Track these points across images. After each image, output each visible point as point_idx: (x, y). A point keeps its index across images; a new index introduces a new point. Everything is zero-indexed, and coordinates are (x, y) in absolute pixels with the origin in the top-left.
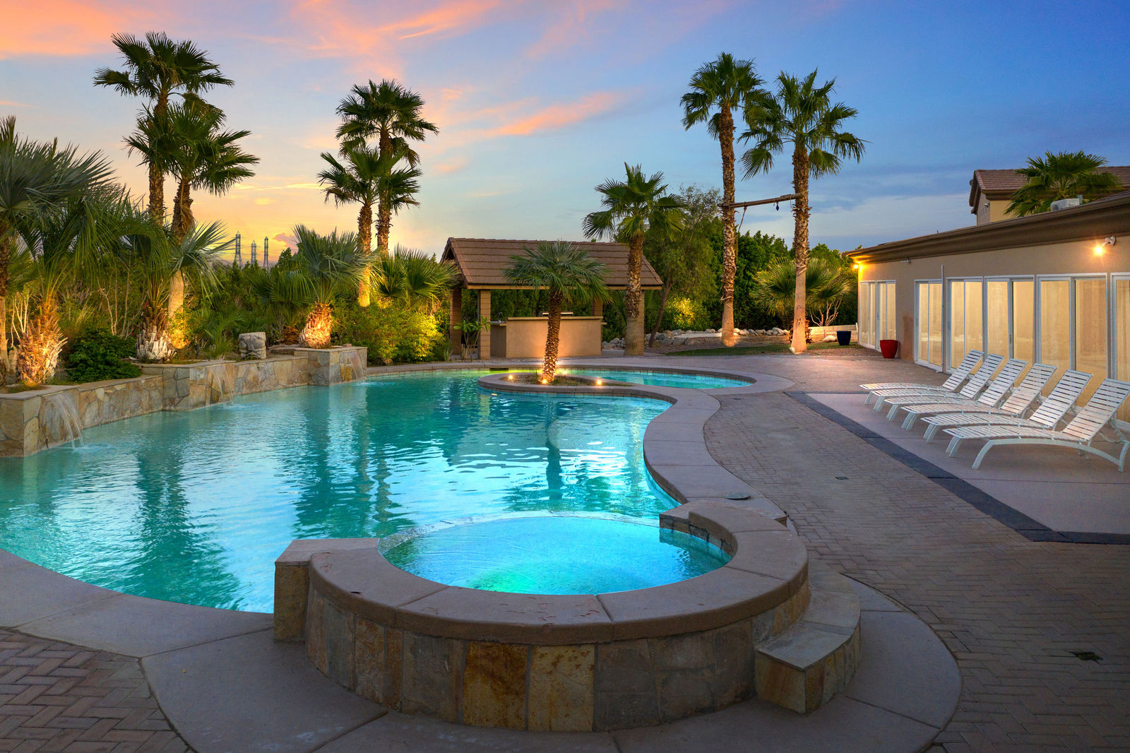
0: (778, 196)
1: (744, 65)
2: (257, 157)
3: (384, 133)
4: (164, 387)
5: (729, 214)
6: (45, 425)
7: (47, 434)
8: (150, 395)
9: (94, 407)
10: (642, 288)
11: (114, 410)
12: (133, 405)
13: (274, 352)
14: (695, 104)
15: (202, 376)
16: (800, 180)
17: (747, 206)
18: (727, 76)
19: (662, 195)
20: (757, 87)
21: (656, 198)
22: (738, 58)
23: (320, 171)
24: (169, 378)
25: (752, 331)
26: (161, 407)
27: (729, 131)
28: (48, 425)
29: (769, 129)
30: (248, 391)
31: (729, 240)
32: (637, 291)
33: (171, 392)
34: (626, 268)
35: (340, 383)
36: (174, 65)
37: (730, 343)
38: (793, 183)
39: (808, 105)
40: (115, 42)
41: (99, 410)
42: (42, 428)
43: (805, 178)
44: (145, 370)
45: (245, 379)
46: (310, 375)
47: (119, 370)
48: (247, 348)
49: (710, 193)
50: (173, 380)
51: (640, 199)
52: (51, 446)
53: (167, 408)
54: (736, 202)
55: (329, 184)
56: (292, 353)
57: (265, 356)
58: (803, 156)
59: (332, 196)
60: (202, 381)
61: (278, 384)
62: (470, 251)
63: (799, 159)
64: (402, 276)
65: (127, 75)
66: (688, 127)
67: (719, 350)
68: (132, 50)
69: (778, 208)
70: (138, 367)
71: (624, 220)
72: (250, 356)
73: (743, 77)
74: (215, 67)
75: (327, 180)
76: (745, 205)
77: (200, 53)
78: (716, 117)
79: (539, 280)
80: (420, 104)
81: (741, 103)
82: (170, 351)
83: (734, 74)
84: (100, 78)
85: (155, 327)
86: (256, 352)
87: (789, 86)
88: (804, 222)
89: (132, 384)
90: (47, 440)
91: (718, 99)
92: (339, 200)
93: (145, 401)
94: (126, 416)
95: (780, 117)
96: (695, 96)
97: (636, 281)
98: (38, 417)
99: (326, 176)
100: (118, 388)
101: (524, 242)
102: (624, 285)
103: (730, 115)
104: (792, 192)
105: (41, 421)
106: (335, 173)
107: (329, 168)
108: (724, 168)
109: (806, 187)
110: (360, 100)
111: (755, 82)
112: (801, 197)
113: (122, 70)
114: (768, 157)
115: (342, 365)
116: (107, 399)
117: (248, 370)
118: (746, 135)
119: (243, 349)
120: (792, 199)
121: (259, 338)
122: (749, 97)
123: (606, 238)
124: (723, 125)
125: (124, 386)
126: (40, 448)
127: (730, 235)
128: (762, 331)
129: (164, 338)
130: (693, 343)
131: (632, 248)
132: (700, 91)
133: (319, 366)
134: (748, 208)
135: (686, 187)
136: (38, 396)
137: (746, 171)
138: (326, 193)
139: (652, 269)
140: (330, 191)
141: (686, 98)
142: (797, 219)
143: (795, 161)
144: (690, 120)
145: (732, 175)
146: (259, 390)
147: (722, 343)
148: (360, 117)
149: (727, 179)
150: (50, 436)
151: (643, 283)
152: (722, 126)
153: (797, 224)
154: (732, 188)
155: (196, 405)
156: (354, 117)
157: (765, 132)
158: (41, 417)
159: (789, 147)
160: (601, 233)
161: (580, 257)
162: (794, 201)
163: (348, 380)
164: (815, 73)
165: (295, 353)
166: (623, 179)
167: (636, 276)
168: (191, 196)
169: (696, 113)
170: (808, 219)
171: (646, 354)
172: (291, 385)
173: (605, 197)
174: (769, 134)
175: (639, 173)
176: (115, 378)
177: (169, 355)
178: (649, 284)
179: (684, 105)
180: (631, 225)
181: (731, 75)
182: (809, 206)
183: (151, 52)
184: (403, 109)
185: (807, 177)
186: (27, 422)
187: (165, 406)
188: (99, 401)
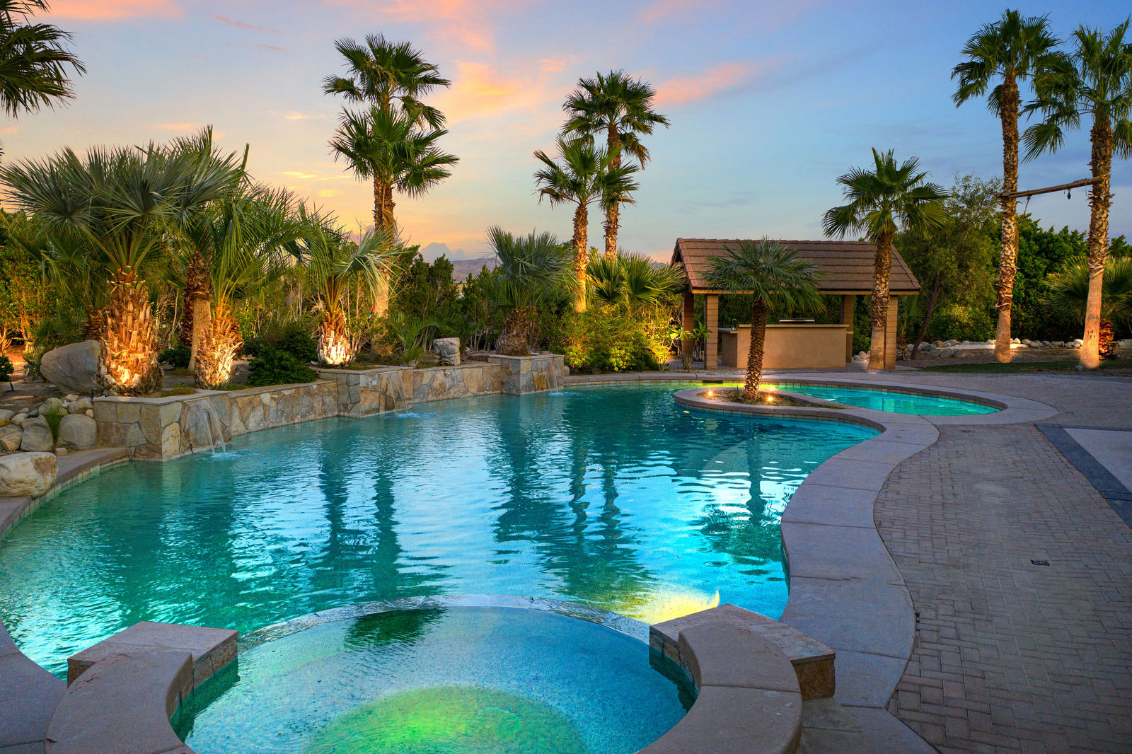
0: (1070, 182)
1: (1035, 23)
2: (457, 156)
3: (612, 129)
4: (338, 392)
5: (1009, 205)
6: (188, 430)
7: (191, 438)
8: (323, 401)
9: (259, 412)
10: (893, 293)
11: (282, 415)
12: (304, 410)
13: (471, 358)
14: (972, 74)
15: (375, 383)
16: (1099, 160)
17: (1031, 195)
18: (1013, 38)
19: (918, 185)
20: (1051, 50)
21: (910, 189)
22: (1027, 15)
23: (536, 170)
24: (342, 384)
25: (1047, 343)
26: (337, 413)
27: (1013, 105)
28: (192, 430)
29: (1061, 98)
30: (434, 398)
31: (1008, 236)
32: (884, 297)
33: (344, 398)
34: (873, 269)
35: (533, 392)
36: (392, 68)
37: (1005, 359)
38: (1090, 164)
39: (1111, 65)
40: (338, 49)
41: (265, 414)
42: (185, 433)
43: (1106, 159)
44: (322, 375)
45: (430, 386)
46: (502, 383)
47: (293, 375)
48: (440, 354)
49: (991, 182)
50: (346, 386)
51: (889, 191)
52: (196, 450)
53: (342, 414)
54: (1019, 190)
55: (545, 184)
56: (485, 359)
57: (459, 362)
58: (1105, 130)
59: (547, 196)
60: (374, 389)
61: (467, 391)
62: (699, 252)
63: (1099, 134)
64: (622, 279)
65: (352, 81)
66: (958, 105)
67: (990, 365)
68: (354, 56)
69: (1069, 196)
70: (315, 371)
71: (869, 214)
72: (443, 362)
73: (1033, 38)
74: (433, 68)
75: (544, 180)
76: (1029, 194)
77: (415, 53)
78: (999, 91)
79: (735, 285)
80: (651, 95)
81: (1031, 71)
82: (348, 357)
83: (1022, 35)
84: (329, 86)
85: (333, 332)
86: (448, 358)
87: (1089, 44)
88: (1103, 213)
89: (302, 389)
90: (191, 445)
91: (1001, 68)
92: (554, 201)
93: (318, 406)
94: (296, 421)
95: (1076, 83)
96: (972, 65)
97: (883, 285)
98: (179, 422)
99: (542, 176)
100: (286, 393)
101: (726, 242)
102: (869, 290)
103: (1016, 86)
104: (1090, 175)
105: (183, 426)
106: (552, 172)
107: (545, 168)
108: (1005, 150)
109: (1108, 170)
110: (586, 95)
111: (1049, 43)
112: (1100, 181)
113: (347, 77)
114: (1057, 135)
115: (535, 374)
116: (274, 404)
117: (434, 376)
118: (1031, 108)
119: (437, 354)
120: (1088, 184)
121: (451, 344)
122: (1041, 62)
123: (853, 235)
124: (1006, 98)
125: (293, 391)
126: (183, 453)
127: (1009, 231)
128: (1059, 343)
129: (342, 343)
130: (964, 355)
131: (879, 248)
132: (977, 60)
133: (510, 374)
134: (1032, 197)
135: (962, 175)
136: (177, 401)
137: (1027, 152)
138: (540, 193)
139: (909, 271)
140: (543, 191)
141: (959, 69)
142: (1094, 209)
143: (1094, 137)
144: (963, 94)
145: (1015, 159)
146: (446, 397)
147: (995, 357)
148: (588, 113)
149: (1008, 164)
150: (195, 441)
151: (892, 288)
152: (1005, 101)
153: (1093, 216)
154: (1014, 174)
155: (368, 412)
156: (581, 113)
157: (1054, 103)
158: (182, 422)
159: (1087, 121)
160: (844, 232)
161: (786, 258)
162: (1090, 187)
163: (542, 389)
164: (1127, 23)
165: (489, 359)
166: (871, 168)
167: (883, 280)
168: (394, 200)
169: (972, 85)
170: (1109, 209)
171: (897, 367)
172: (482, 393)
173: (848, 189)
174: (1060, 105)
175: (891, 160)
176: (289, 382)
177: (347, 360)
178: (904, 288)
179: (958, 77)
180: (877, 219)
181: (1017, 36)
182: (1111, 192)
183: (373, 58)
184: (631, 102)
185: (1110, 156)
186: (165, 428)
187: (340, 411)
188: (264, 406)
